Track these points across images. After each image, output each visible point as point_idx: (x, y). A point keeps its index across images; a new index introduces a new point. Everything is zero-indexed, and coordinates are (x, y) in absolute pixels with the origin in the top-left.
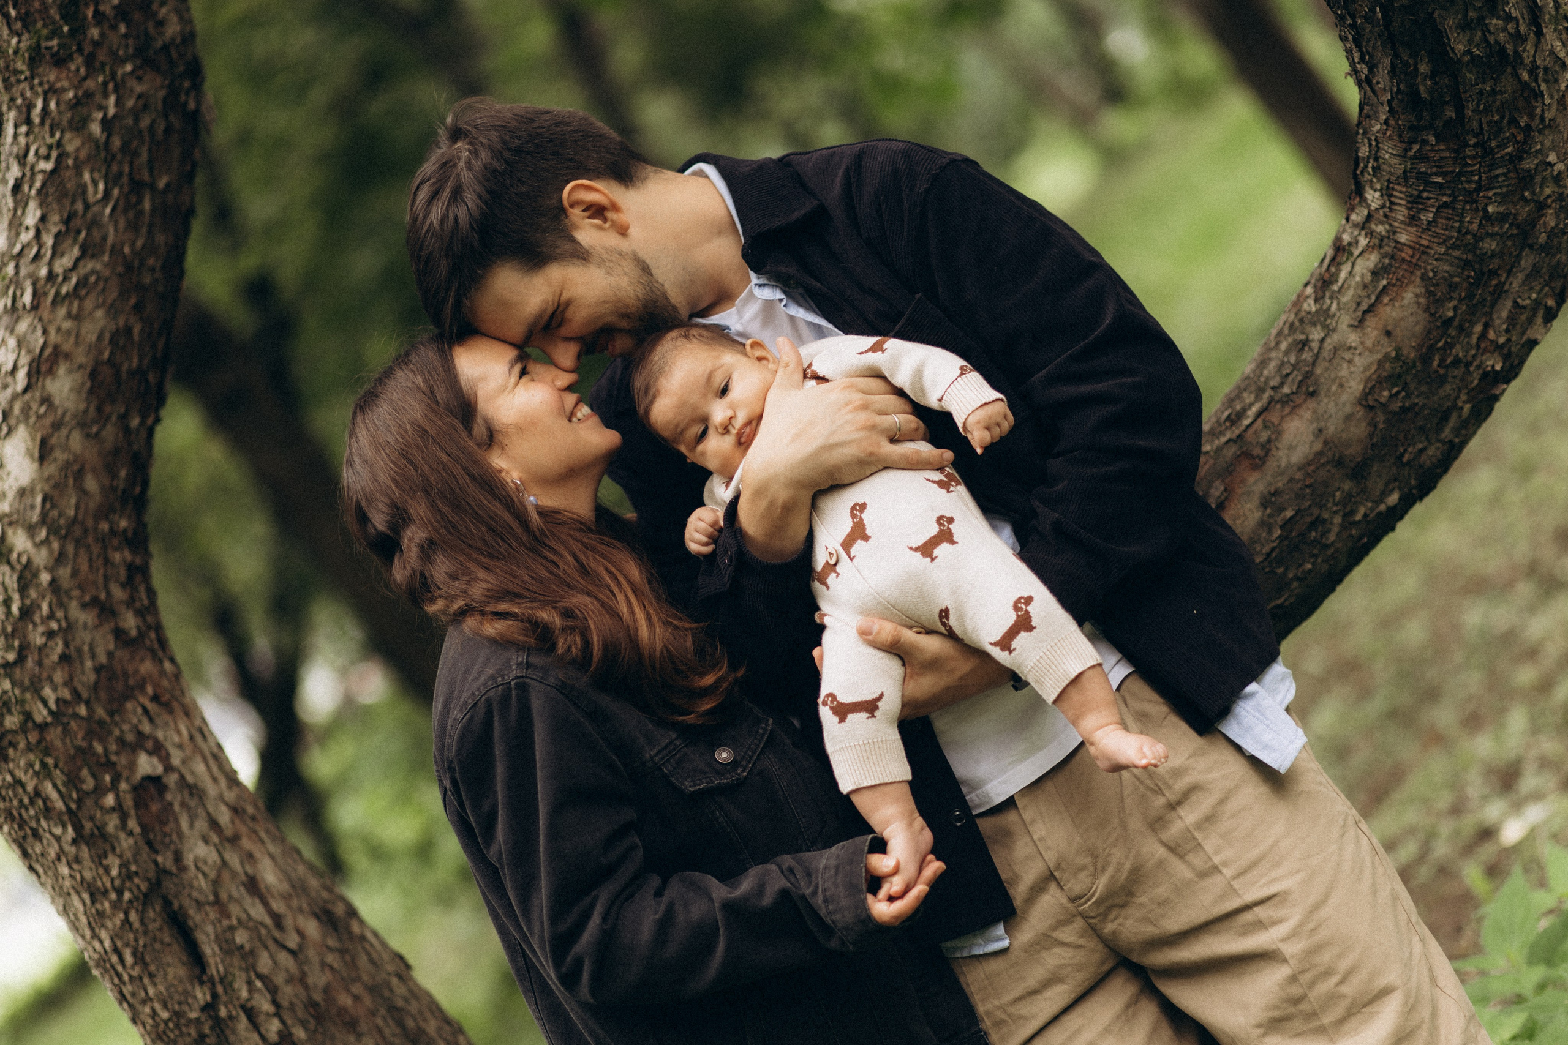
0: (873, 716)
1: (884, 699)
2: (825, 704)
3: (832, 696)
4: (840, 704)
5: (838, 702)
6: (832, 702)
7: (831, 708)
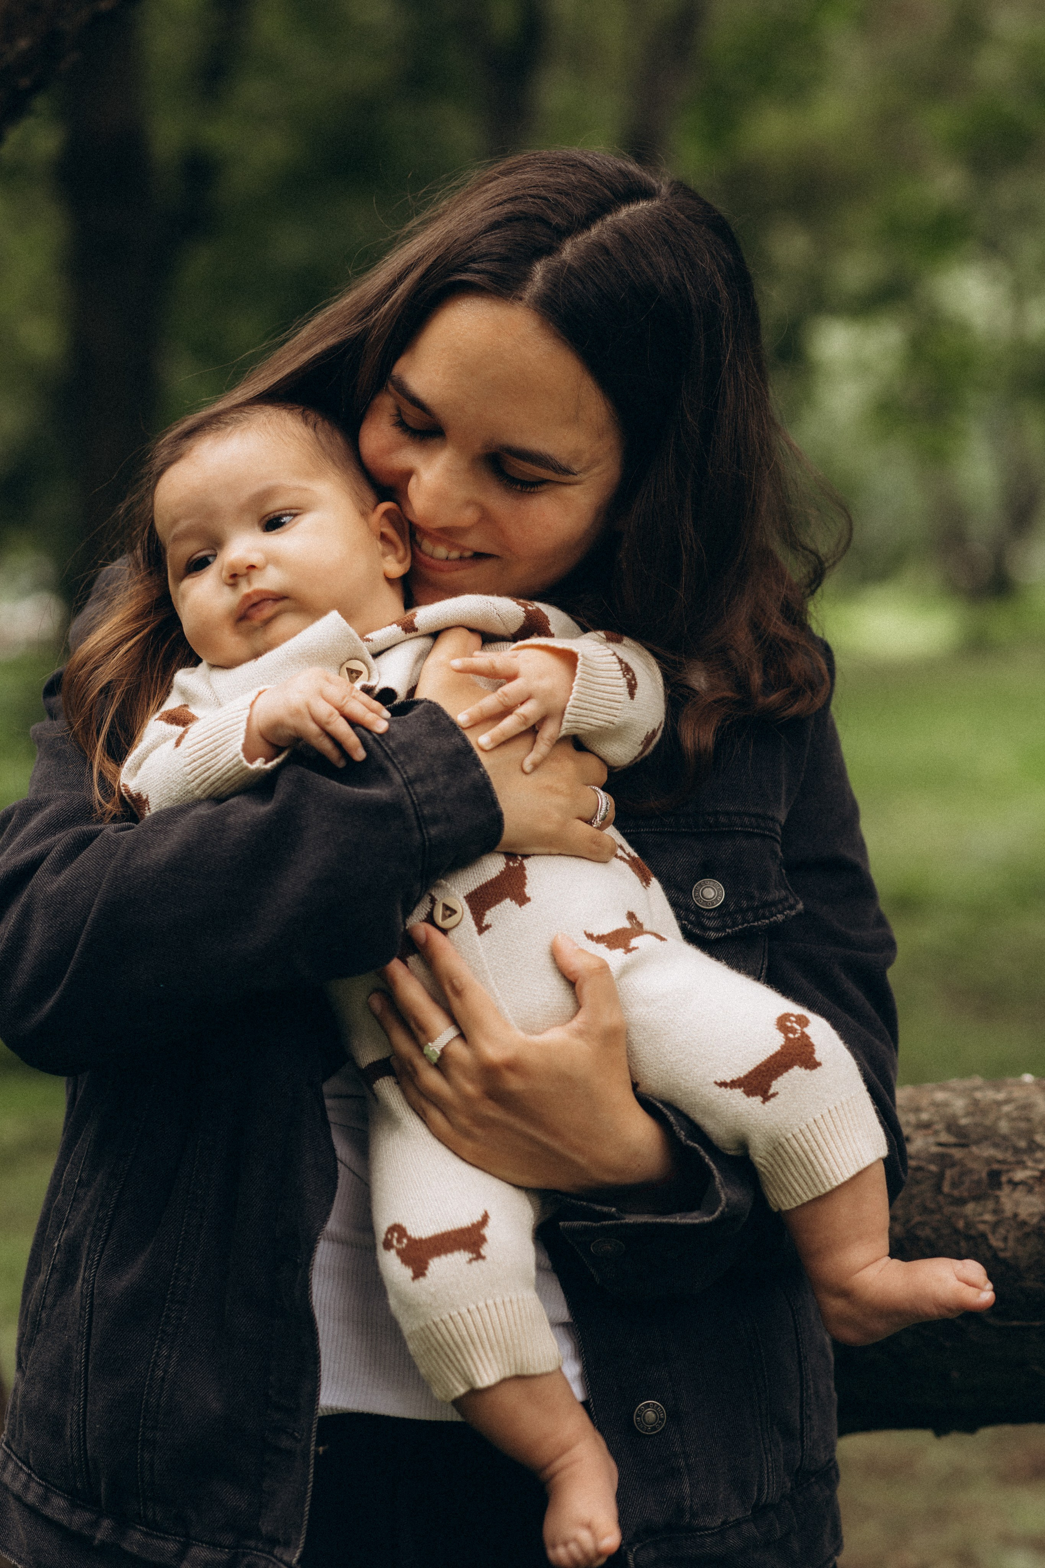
0: (479, 1257)
1: (491, 1223)
2: (388, 1245)
3: (398, 1229)
4: (415, 1244)
5: (409, 1239)
6: (399, 1241)
7: (399, 1253)
